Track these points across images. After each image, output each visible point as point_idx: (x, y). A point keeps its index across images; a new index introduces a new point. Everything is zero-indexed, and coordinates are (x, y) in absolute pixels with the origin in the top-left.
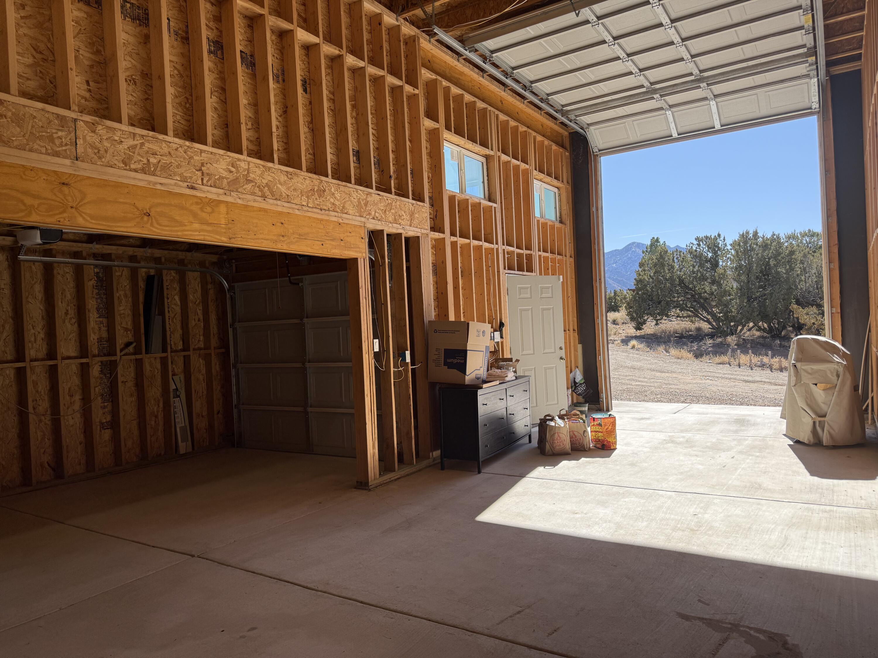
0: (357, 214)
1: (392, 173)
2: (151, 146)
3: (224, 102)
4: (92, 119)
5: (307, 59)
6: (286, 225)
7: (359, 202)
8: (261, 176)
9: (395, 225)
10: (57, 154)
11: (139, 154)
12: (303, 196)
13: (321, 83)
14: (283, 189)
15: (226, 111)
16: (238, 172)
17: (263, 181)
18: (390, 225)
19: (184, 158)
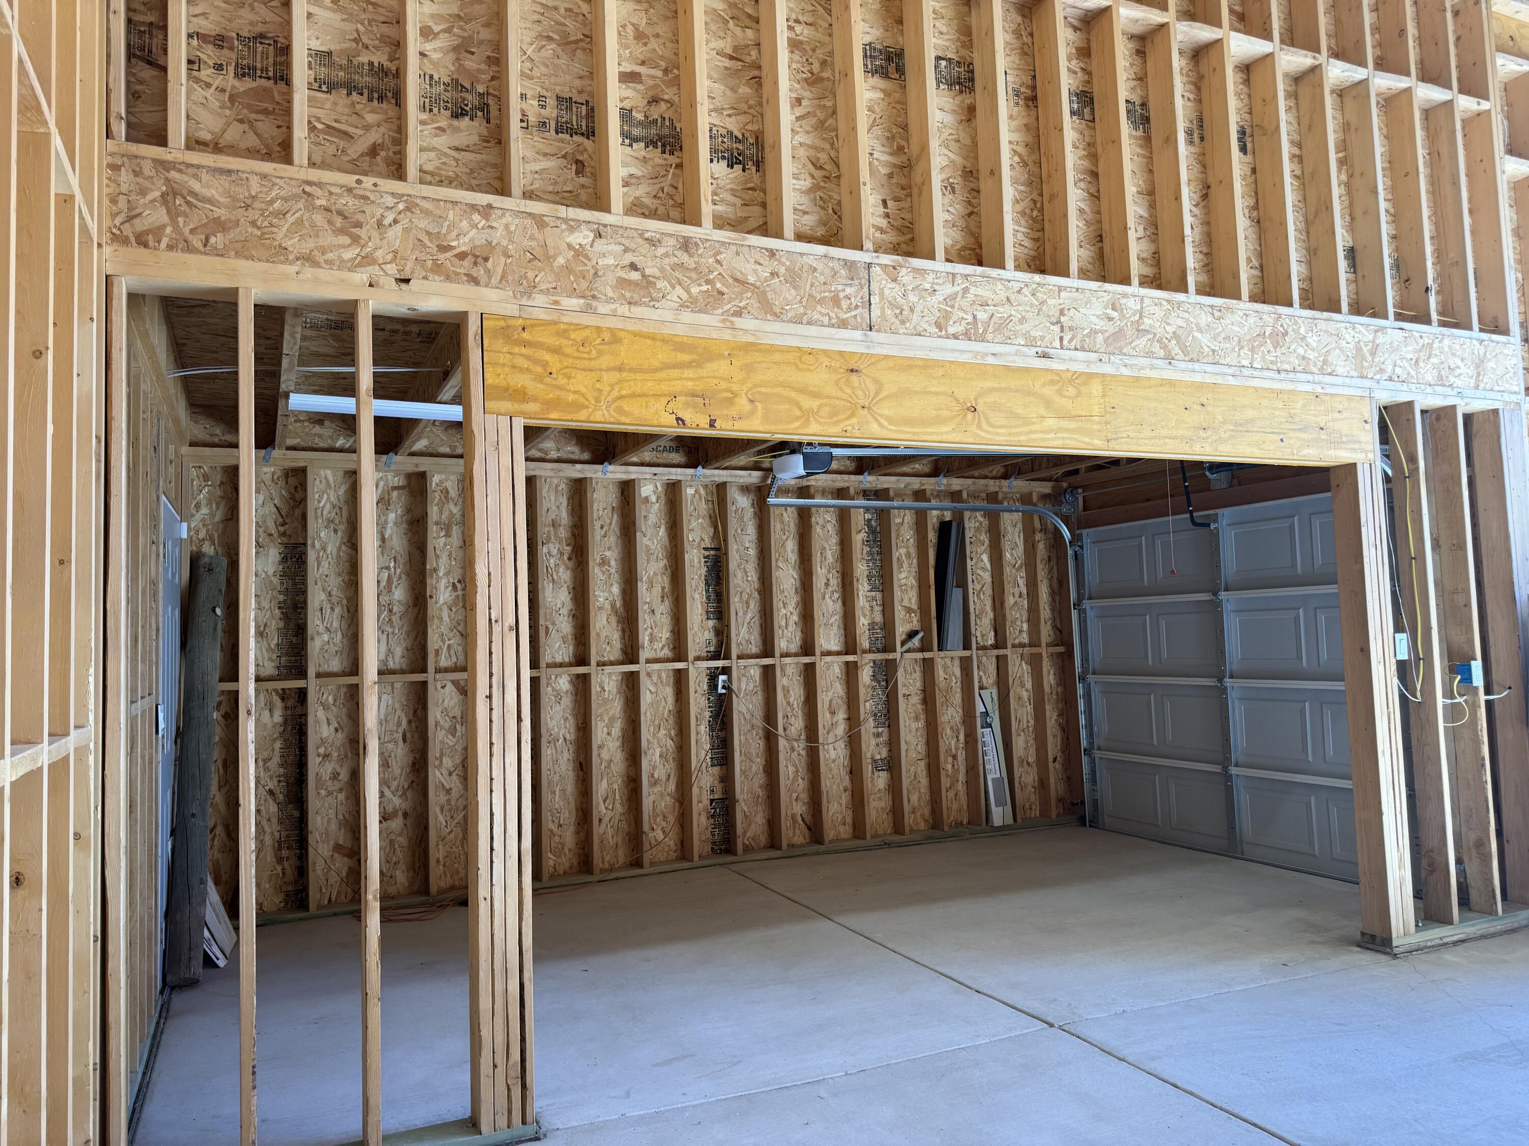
0: (1355, 374)
1: (1430, 282)
2: (979, 291)
3: (1095, 197)
4: (893, 261)
5: (1246, 90)
6: (1209, 408)
7: (1359, 349)
8: (1165, 321)
9: (1439, 389)
10: (843, 324)
11: (961, 309)
12: (1242, 348)
13: (1278, 128)
14: (1204, 339)
15: (1099, 212)
16: (1122, 316)
17: (1168, 328)
18: (1429, 390)
19: (1032, 305)
